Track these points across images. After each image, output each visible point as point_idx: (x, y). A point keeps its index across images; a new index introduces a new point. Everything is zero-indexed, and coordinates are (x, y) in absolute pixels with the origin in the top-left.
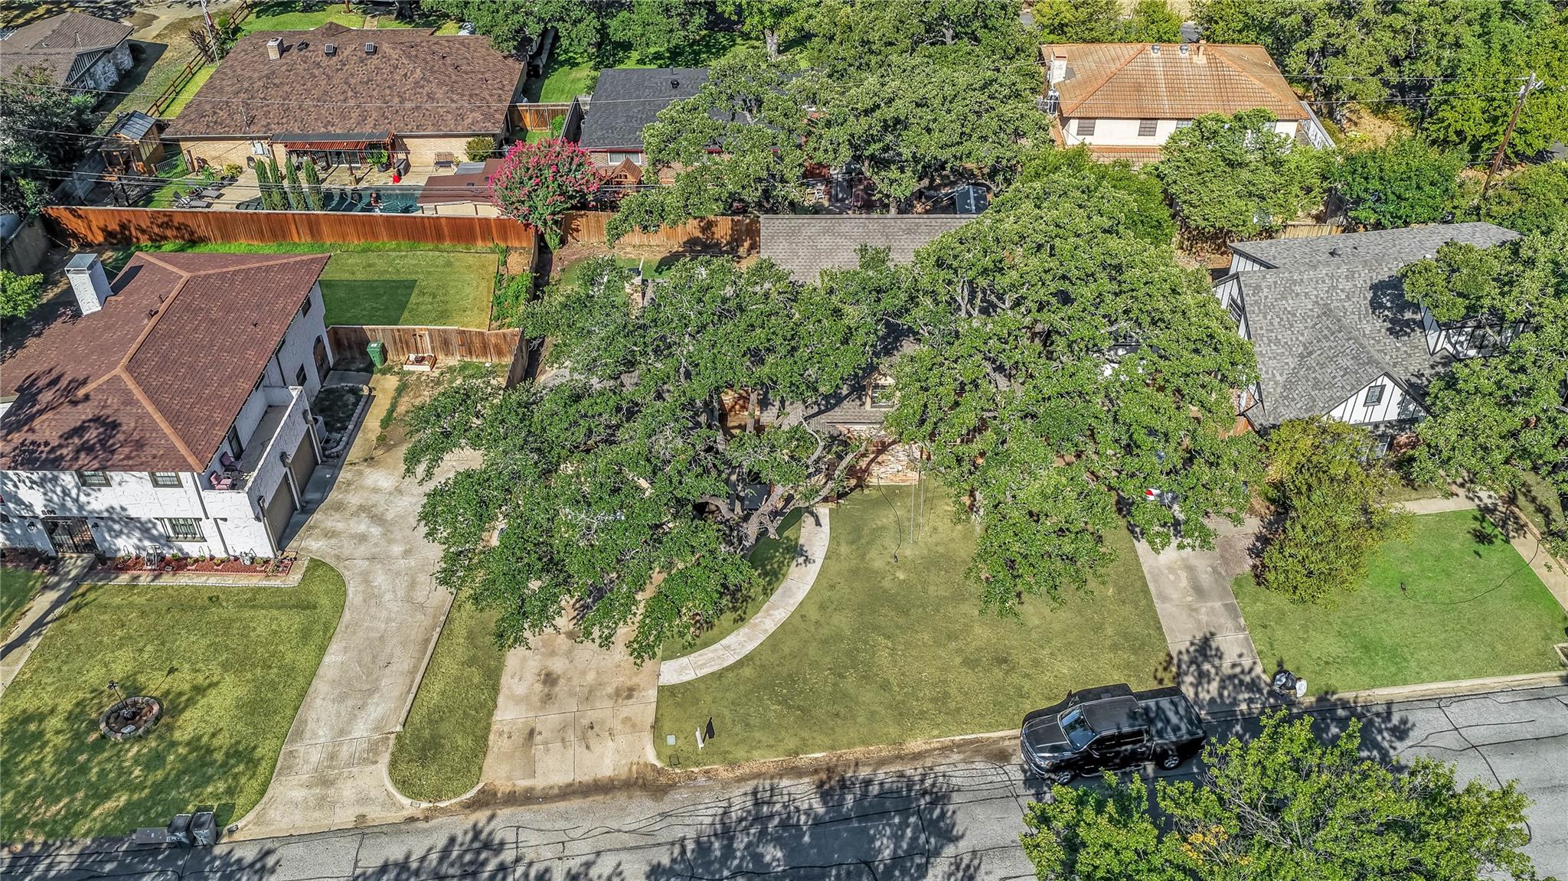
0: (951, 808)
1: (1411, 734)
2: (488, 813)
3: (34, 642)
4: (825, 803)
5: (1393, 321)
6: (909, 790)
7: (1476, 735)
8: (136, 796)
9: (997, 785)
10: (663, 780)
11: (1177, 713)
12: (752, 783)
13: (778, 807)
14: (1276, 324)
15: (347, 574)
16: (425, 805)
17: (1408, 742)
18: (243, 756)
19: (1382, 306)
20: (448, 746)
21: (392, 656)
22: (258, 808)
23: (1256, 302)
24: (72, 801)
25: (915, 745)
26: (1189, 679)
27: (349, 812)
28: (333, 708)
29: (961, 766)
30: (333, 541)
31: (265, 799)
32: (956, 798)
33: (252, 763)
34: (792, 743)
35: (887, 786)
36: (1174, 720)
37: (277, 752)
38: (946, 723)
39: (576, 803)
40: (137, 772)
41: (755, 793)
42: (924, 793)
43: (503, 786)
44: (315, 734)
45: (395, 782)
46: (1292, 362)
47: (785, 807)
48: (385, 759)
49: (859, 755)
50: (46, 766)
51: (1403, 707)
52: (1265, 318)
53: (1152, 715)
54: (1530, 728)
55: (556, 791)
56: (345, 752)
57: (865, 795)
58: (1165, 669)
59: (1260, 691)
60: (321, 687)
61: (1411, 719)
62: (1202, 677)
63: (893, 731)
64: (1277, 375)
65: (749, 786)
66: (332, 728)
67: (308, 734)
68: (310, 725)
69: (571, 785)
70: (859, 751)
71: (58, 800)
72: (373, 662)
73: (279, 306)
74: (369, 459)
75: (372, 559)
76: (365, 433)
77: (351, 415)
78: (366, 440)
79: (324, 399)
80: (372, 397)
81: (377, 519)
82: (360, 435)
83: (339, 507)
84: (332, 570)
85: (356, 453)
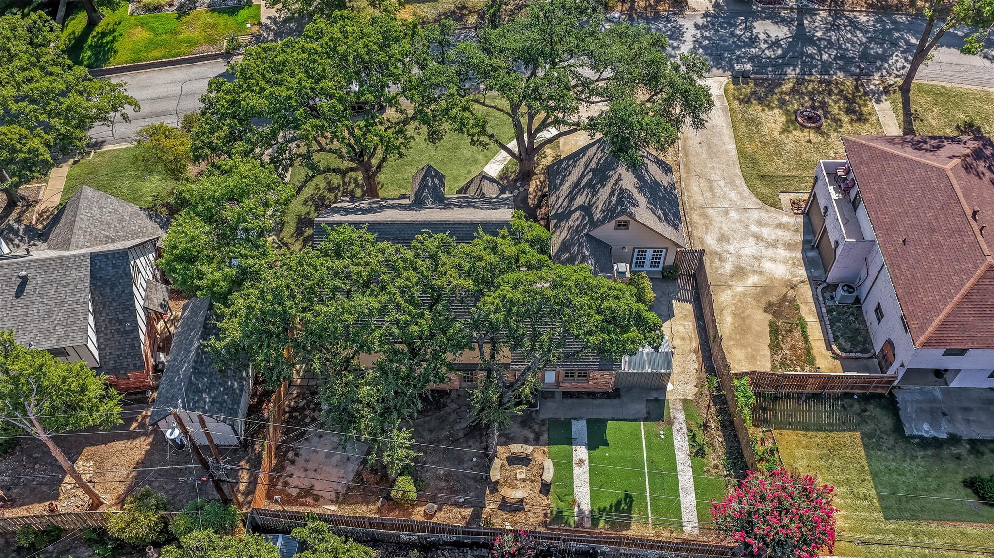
18: (745, 103)
21: (700, 148)
24: (806, 89)
30: (777, 222)
40: (787, 98)
73: (904, 268)
74: (793, 287)
75: (745, 209)
76: (810, 310)
77: (832, 325)
78: (806, 304)
79: (864, 343)
80: (829, 347)
81: (759, 238)
82: (814, 308)
83: (789, 246)
84: (765, 202)
85: (806, 292)
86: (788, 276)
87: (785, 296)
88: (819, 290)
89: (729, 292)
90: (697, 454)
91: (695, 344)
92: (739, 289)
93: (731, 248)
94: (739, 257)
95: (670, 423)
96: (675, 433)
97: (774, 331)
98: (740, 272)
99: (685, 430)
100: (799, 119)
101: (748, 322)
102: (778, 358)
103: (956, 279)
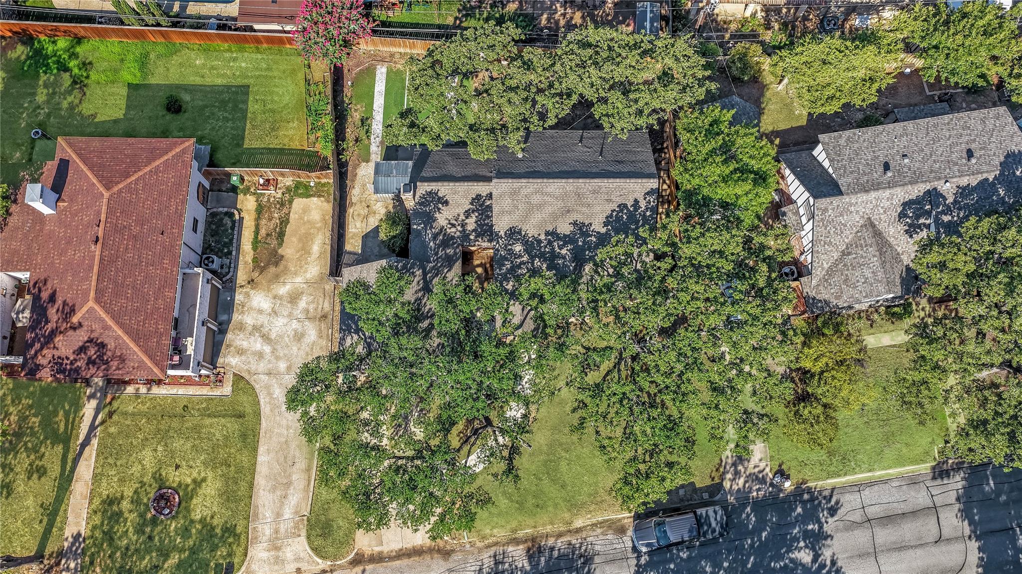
0: (593, 566)
1: (839, 512)
2: (362, 568)
3: (95, 442)
4: (530, 563)
5: (910, 226)
6: (573, 554)
7: (872, 511)
8: (183, 556)
9: (618, 551)
10: (448, 547)
11: (716, 519)
12: (494, 549)
13: (507, 566)
14: (832, 232)
15: (257, 387)
16: (329, 563)
17: (836, 518)
18: (229, 530)
19: (906, 216)
20: (335, 527)
21: (294, 457)
22: (246, 564)
23: (822, 219)
24: (151, 558)
25: (578, 523)
26: (729, 476)
27: (292, 566)
28: (270, 497)
29: (601, 537)
30: (243, 358)
31: (248, 558)
32: (597, 559)
33: (237, 536)
34: (514, 524)
35: (562, 551)
36: (714, 524)
37: (247, 527)
38: (595, 510)
39: (405, 562)
40: (178, 540)
41: (495, 556)
42: (581, 556)
43: (368, 551)
44: (265, 517)
45: (312, 549)
46: (836, 255)
47: (510, 565)
48: (304, 533)
49: (548, 530)
50: (130, 535)
51: (839, 491)
52: (826, 229)
53: (703, 521)
54: (902, 506)
55: (394, 554)
56: (282, 528)
57: (551, 557)
58: (717, 470)
59: (765, 483)
60: (260, 481)
61: (842, 501)
62: (737, 474)
63: (567, 516)
64: (825, 263)
65: (491, 552)
66: (273, 512)
67: (261, 516)
68: (261, 509)
69: (401, 550)
70: (549, 529)
71: (144, 559)
72: (286, 462)
73: (173, 208)
74: (251, 282)
75: (269, 374)
76: (244, 256)
77: (232, 240)
78: (246, 263)
79: (211, 223)
80: (242, 219)
81: (266, 338)
82: (241, 258)
83: (241, 327)
84: (248, 383)
85: (242, 276)
86: (252, 292)
87: (261, 273)
88: (231, 274)
89: (309, 276)
90: (367, 119)
91: (350, 211)
92: (299, 279)
93: (295, 325)
94: (290, 315)
95: (382, 143)
96: (380, 135)
97: (281, 235)
98: (294, 298)
99: (372, 137)
100: (177, 500)
101: (300, 245)
102: (285, 210)
103: (140, 186)
